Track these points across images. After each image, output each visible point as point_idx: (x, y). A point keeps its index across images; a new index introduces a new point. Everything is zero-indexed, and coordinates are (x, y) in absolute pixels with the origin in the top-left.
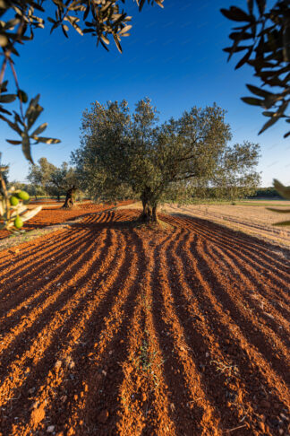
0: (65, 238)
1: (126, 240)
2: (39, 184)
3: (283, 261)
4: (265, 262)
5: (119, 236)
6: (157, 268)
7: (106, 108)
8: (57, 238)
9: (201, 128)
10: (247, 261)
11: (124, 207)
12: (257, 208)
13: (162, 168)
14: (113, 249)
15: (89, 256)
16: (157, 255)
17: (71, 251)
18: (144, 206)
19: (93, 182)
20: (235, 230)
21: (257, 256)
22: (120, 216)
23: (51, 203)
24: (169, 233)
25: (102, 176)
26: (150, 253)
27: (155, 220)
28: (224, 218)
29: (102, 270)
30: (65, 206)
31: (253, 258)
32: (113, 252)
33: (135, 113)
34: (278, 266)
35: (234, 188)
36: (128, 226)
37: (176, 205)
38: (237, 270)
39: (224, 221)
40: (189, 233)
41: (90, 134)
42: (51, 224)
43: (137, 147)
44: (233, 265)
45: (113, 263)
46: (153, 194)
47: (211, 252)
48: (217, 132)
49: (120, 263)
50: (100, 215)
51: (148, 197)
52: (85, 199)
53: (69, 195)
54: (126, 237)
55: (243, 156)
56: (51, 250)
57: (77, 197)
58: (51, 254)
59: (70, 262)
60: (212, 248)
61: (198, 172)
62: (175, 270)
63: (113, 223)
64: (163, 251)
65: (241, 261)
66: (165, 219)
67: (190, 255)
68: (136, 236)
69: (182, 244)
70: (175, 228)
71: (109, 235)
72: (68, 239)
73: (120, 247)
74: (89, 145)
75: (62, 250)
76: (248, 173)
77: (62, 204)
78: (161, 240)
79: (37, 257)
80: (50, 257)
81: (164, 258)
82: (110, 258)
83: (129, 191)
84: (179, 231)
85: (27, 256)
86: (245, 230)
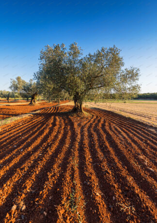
0: (29, 122)
1: (65, 123)
2: (16, 91)
3: (155, 134)
4: (145, 135)
5: (60, 121)
6: (82, 139)
7: (53, 48)
8: (24, 122)
9: (107, 59)
10: (135, 135)
11: (64, 104)
12: (137, 104)
13: (85, 82)
14: (56, 128)
15: (42, 132)
16: (82, 131)
17: (32, 129)
18: (75, 103)
19: (46, 89)
20: (127, 116)
21: (140, 132)
22: (61, 109)
23: (24, 102)
24: (90, 118)
25: (51, 86)
26: (78, 130)
27: (81, 111)
28: (120, 110)
29: (49, 141)
30: (31, 104)
31: (138, 133)
32: (56, 130)
33: (69, 51)
34: (152, 137)
35: (126, 94)
36: (66, 115)
37: (93, 102)
38: (129, 141)
39: (119, 112)
40: (101, 118)
41: (44, 63)
42: (22, 114)
43: (70, 70)
44: (127, 137)
45: (56, 137)
46: (80, 96)
47: (113, 129)
48: (116, 62)
49: (60, 137)
50: (50, 109)
51: (77, 98)
52: (42, 100)
53: (33, 98)
54: (65, 121)
55: (130, 75)
56: (20, 129)
57: (38, 99)
58: (20, 131)
59: (30, 136)
60: (114, 127)
61: (105, 84)
62: (93, 140)
63: (57, 113)
64: (86, 129)
65: (131, 134)
66: (87, 111)
67: (101, 131)
68: (70, 121)
69: (97, 125)
70: (93, 116)
71: (55, 120)
72: (31, 122)
73: (61, 127)
74: (44, 69)
75: (26, 129)
76: (133, 85)
77: (29, 103)
78: (85, 123)
79: (11, 133)
80: (19, 133)
81: (86, 133)
82: (54, 133)
83: (67, 95)
84: (95, 117)
85: (5, 132)
86: (132, 117)
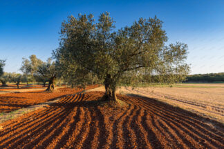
0: (44, 115)
1: (91, 116)
2: (30, 74)
3: (213, 130)
4: (200, 132)
5: (86, 114)
6: (115, 141)
7: (78, 19)
8: (37, 116)
9: (145, 33)
10: (187, 132)
11: (92, 90)
13: (118, 61)
14: (80, 124)
15: (60, 131)
16: (115, 128)
17: (46, 126)
18: (106, 88)
19: (67, 71)
20: (174, 106)
21: (193, 127)
22: (88, 96)
23: (38, 88)
24: (125, 109)
25: (74, 66)
26: (110, 128)
27: (114, 100)
28: (165, 97)
29: (68, 144)
30: (48, 89)
31: (191, 129)
32: (80, 127)
33: (98, 22)
34: (211, 135)
35: (171, 75)
36: (94, 105)
37: (130, 88)
38: (180, 141)
39: (165, 99)
40: (140, 108)
41: (66, 37)
42: (35, 104)
43: (99, 46)
44: (176, 136)
45: (79, 137)
46: (112, 80)
47: (158, 125)
48: (157, 35)
49: (84, 137)
50: (74, 96)
51: (109, 83)
52: (63, 85)
53: (51, 82)
54: (92, 114)
55: (176, 53)
56: (30, 127)
57: (57, 83)
58: (29, 129)
59: (42, 137)
60: (158, 121)
61: (145, 63)
62: (130, 142)
63: (84, 102)
64: (120, 125)
65: (182, 132)
66: (122, 98)
67: (141, 128)
68: (99, 112)
69: (135, 118)
70: (130, 105)
71: (79, 112)
72: (46, 116)
73: (86, 122)
74: (65, 45)
75: (39, 126)
76: (181, 65)
77: (46, 88)
78: (119, 115)
79: (17, 133)
80: (28, 132)
81: (121, 131)
82: (77, 132)
83: (95, 78)
84: (132, 107)
85: (8, 133)
86: (182, 106)
